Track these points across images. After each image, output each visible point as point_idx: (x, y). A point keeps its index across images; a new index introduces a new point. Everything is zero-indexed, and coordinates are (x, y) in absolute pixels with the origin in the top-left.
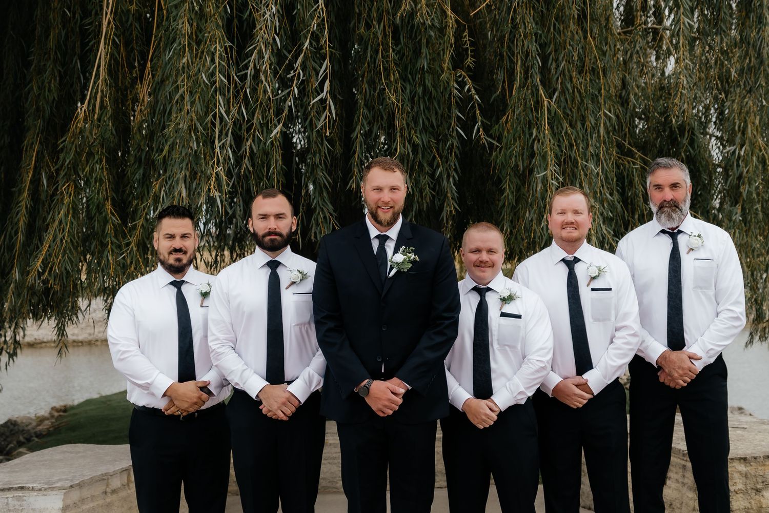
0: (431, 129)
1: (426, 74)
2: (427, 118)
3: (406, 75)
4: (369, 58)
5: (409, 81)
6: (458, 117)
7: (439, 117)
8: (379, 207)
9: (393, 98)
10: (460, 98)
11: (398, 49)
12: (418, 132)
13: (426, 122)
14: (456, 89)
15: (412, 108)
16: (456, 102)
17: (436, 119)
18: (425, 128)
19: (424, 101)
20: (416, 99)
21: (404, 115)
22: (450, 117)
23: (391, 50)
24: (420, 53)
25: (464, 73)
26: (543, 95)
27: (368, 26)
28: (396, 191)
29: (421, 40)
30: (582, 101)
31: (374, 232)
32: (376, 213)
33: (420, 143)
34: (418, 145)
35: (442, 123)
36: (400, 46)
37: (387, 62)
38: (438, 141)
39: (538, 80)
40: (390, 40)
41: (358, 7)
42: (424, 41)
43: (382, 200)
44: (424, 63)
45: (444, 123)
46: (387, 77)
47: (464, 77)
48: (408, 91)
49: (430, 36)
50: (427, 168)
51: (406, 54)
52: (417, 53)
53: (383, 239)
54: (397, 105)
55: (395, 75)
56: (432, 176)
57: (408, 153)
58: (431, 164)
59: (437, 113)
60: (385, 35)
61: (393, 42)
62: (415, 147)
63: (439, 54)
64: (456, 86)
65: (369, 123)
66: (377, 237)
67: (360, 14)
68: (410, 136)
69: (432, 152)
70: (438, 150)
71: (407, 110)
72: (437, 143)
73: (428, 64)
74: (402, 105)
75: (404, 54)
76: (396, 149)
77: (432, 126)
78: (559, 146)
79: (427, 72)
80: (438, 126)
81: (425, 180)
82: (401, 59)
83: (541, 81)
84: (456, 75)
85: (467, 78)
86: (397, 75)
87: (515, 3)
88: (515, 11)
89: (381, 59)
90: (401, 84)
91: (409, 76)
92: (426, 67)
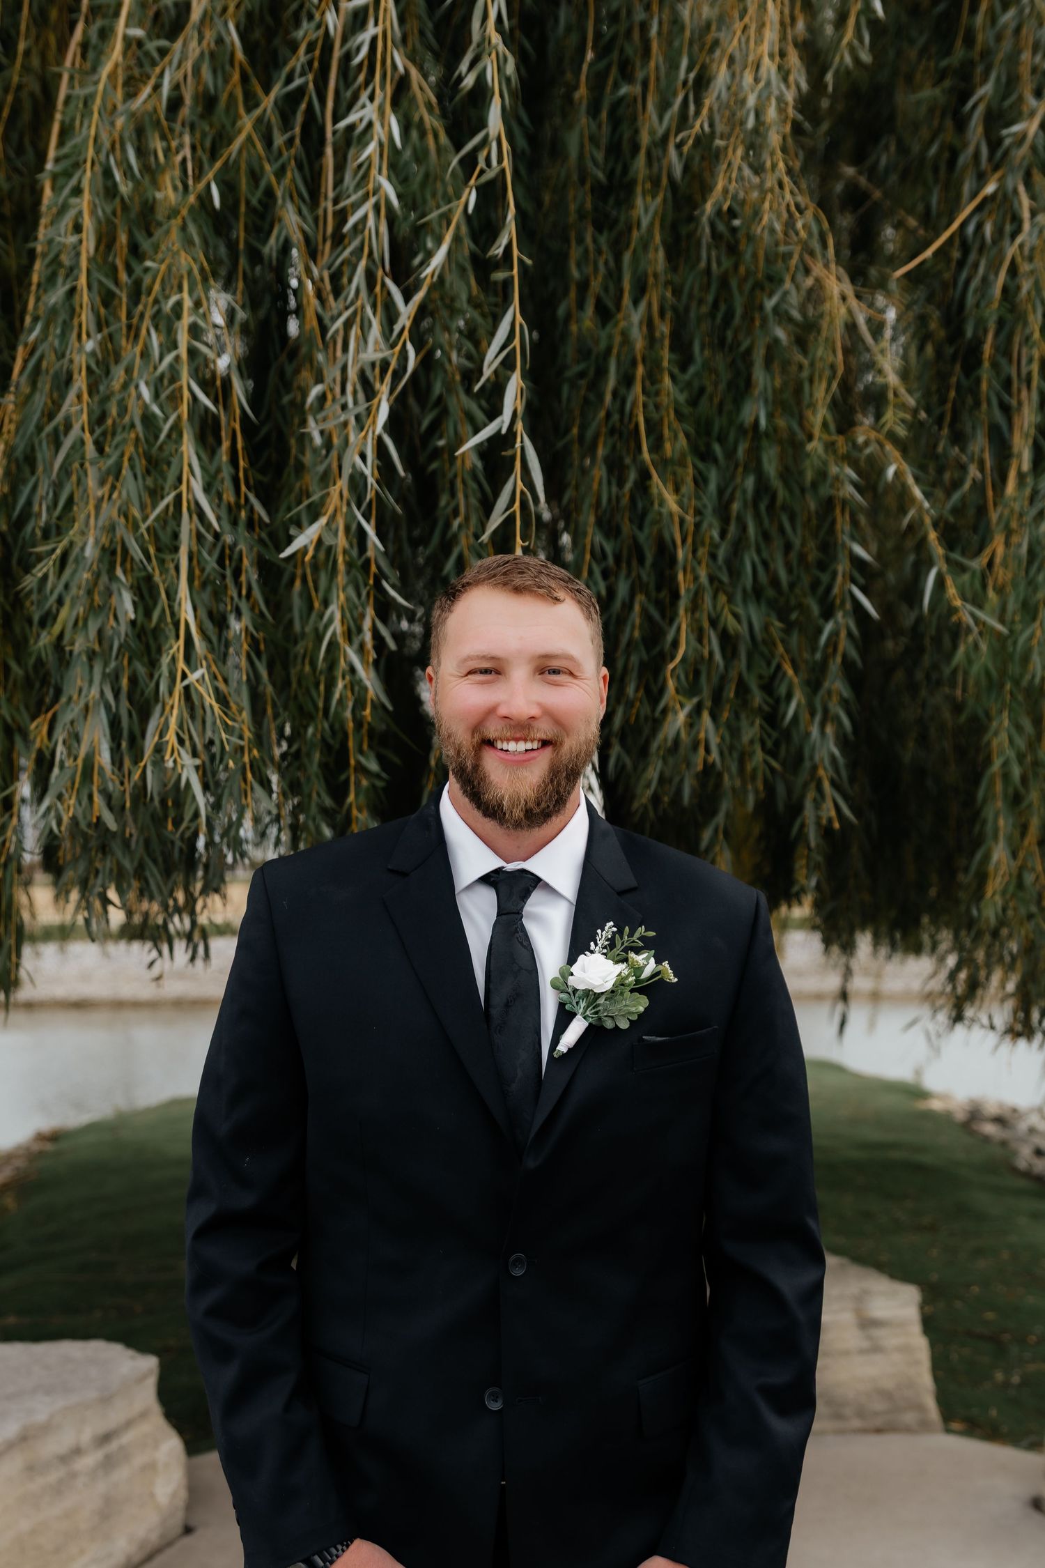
0: (770, 593)
1: (765, 443)
2: (765, 564)
3: (708, 445)
4: (608, 398)
5: (715, 460)
6: (855, 557)
7: (794, 561)
9: (672, 500)
10: (861, 507)
11: (687, 377)
12: (740, 598)
13: (763, 576)
14: (851, 481)
15: (723, 534)
16: (851, 517)
17: (788, 564)
18: (757, 591)
19: (757, 516)
20: (736, 506)
21: (702, 552)
23: (667, 381)
24: (749, 383)
25: (877, 436)
27: (605, 314)
29: (749, 352)
33: (743, 630)
34: (737, 636)
36: (692, 370)
37: (657, 406)
40: (666, 355)
41: (579, 265)
42: (759, 355)
44: (756, 411)
46: (656, 447)
47: (879, 444)
48: (712, 487)
49: (776, 341)
50: (757, 698)
51: (710, 389)
52: (741, 387)
54: (682, 521)
55: (677, 443)
56: (772, 718)
57: (711, 653)
58: (768, 687)
59: (788, 547)
60: (651, 340)
61: (673, 357)
62: (728, 641)
63: (798, 391)
64: (850, 472)
65: (605, 574)
67: (584, 286)
68: (715, 607)
69: (774, 656)
70: (789, 649)
71: (711, 538)
72: (789, 632)
73: (770, 416)
74: (697, 526)
75: (702, 390)
76: (675, 644)
77: (775, 582)
79: (767, 435)
80: (792, 586)
81: (751, 731)
82: (694, 402)
84: (851, 443)
85: (889, 448)
86: (682, 441)
87: (1011, 251)
88: (1013, 271)
89: (641, 398)
90: (694, 466)
91: (717, 448)
92: (763, 422)
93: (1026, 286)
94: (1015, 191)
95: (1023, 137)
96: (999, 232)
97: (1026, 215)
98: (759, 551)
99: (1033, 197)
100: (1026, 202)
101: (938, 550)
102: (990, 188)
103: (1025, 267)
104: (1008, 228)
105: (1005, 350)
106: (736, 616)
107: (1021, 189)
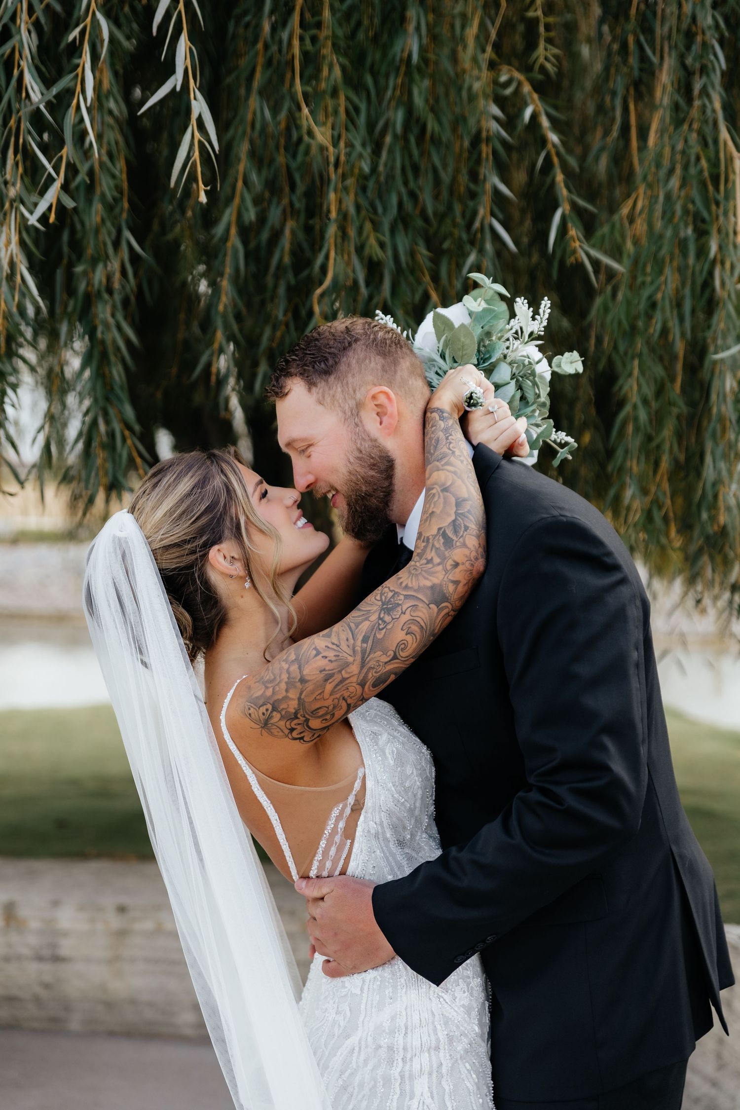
0: (419, 223)
1: (417, 77)
2: (413, 195)
3: (360, 76)
4: (266, 28)
5: (368, 92)
6: (496, 192)
7: (445, 194)
9: (322, 136)
10: (504, 142)
11: (345, 7)
12: (386, 227)
13: (409, 206)
14: (496, 119)
15: (373, 167)
16: (495, 152)
17: (436, 197)
18: (403, 220)
19: (406, 148)
20: (388, 139)
21: (352, 181)
22: (473, 195)
23: (327, 13)
24: (403, 19)
25: (518, 75)
26: (730, 143)
33: (388, 258)
34: (382, 264)
35: (450, 208)
37: (314, 39)
38: (437, 254)
39: (718, 105)
44: (409, 46)
45: (458, 209)
46: (311, 79)
47: (520, 84)
48: (363, 120)
51: (366, 22)
52: (395, 21)
55: (332, 74)
59: (437, 182)
62: (374, 267)
64: (495, 110)
65: (257, 201)
68: (360, 235)
69: (419, 282)
70: (435, 278)
71: (362, 168)
72: (435, 261)
73: (422, 50)
74: (348, 155)
75: (359, 23)
76: (324, 269)
79: (419, 69)
80: (441, 217)
82: (351, 35)
83: (725, 108)
84: (495, 82)
85: (527, 88)
86: (337, 72)
89: (298, 31)
90: (348, 99)
91: (369, 80)
92: (415, 57)
98: (406, 183)
101: (564, 192)
106: (382, 245)
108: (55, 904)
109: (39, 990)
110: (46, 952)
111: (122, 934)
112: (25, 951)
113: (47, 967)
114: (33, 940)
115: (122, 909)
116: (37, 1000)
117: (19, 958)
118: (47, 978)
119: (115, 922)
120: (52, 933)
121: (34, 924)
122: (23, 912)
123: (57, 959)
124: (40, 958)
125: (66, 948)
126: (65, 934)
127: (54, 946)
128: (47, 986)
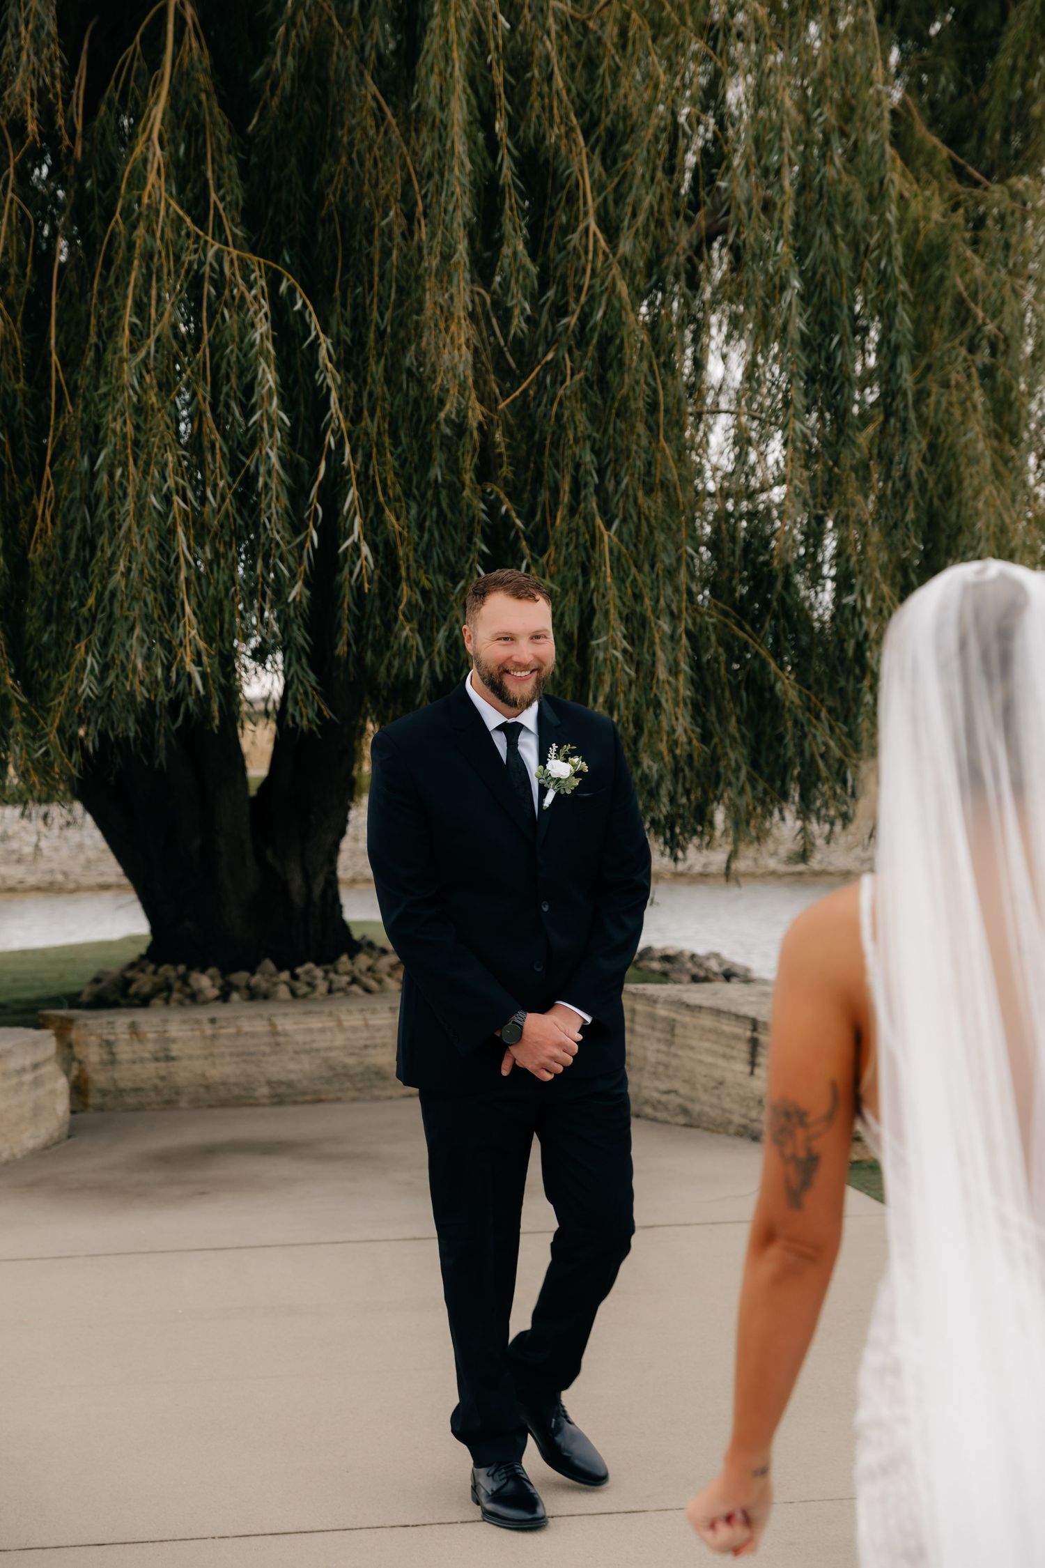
6: (481, 551)
8: (508, 672)
14: (484, 512)
23: (389, 454)
25: (498, 489)
26: (601, 524)
28: (542, 640)
30: (651, 532)
31: (492, 718)
32: (501, 682)
39: (594, 504)
40: (388, 441)
43: (516, 659)
44: (436, 472)
47: (499, 494)
51: (410, 459)
53: (512, 731)
63: (457, 461)
64: (484, 507)
66: (500, 728)
73: (444, 475)
78: (620, 598)
85: (504, 496)
87: (561, 392)
88: (561, 404)
93: (567, 414)
94: (564, 358)
95: (567, 327)
96: (554, 383)
97: (569, 372)
99: (572, 361)
100: (569, 363)
101: (527, 551)
102: (550, 356)
103: (567, 403)
104: (559, 378)
105: (556, 444)
107: (567, 356)
108: (165, 1021)
109: (158, 1082)
110: (161, 1055)
111: (214, 1037)
112: (147, 1055)
113: (162, 1065)
114: (151, 1047)
115: (213, 1021)
116: (156, 1089)
117: (142, 1060)
118: (163, 1073)
119: (208, 1030)
120: (165, 1040)
121: (151, 1036)
122: (144, 1028)
123: (169, 1058)
124: (157, 1059)
125: (175, 1050)
126: (174, 1041)
127: (166, 1050)
128: (163, 1078)
